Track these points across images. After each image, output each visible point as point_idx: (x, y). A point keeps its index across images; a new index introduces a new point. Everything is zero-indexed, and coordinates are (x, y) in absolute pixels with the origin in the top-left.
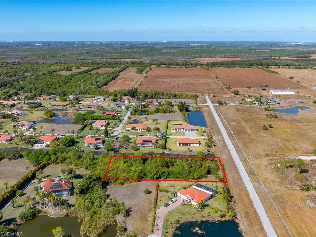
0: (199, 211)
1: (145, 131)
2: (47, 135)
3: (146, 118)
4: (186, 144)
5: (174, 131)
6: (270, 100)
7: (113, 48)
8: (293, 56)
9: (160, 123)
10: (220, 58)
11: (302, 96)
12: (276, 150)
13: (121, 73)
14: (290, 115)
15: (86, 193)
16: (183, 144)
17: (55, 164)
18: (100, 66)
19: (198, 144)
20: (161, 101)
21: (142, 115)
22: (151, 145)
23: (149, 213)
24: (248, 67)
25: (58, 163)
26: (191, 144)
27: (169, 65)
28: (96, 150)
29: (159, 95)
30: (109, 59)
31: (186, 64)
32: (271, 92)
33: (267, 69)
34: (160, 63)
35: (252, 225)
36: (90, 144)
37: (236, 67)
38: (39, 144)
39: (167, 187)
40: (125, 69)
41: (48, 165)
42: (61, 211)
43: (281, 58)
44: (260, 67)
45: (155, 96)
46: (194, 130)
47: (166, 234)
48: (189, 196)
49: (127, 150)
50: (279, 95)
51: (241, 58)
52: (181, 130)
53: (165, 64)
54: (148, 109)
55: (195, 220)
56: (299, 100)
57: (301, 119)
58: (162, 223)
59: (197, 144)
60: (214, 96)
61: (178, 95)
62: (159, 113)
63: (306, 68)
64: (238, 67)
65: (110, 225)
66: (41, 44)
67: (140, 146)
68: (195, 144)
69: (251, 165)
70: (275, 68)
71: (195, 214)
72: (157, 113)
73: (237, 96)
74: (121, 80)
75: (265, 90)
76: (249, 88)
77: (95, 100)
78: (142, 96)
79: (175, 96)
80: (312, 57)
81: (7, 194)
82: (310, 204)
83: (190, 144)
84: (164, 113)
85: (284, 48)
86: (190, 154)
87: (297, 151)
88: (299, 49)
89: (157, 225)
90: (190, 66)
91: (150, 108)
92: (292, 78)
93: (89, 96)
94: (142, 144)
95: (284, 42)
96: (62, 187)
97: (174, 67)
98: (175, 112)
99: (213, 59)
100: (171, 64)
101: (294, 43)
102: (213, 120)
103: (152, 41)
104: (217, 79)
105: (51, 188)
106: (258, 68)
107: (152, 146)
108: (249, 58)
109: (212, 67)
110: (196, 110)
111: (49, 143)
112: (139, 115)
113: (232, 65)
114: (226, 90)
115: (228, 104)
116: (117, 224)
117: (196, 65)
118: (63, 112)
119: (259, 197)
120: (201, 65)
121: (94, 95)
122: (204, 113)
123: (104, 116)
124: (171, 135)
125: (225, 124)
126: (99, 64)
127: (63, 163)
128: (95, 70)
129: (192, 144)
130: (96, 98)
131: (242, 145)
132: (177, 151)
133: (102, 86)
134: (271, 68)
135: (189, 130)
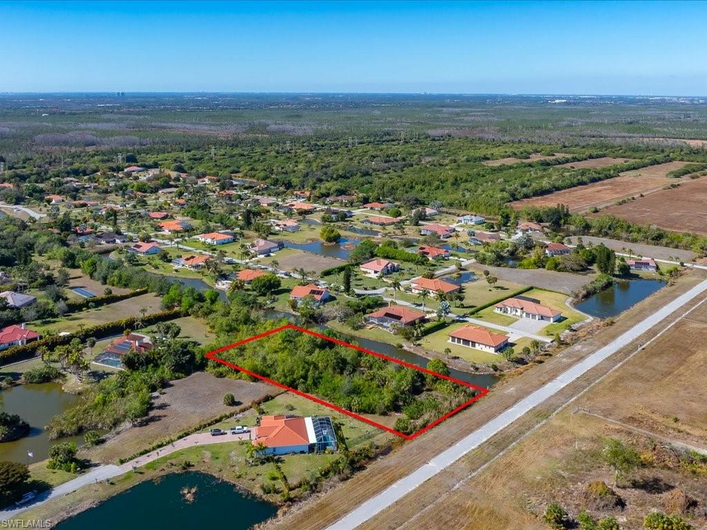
0: (246, 463)
3: (486, 273)
4: (466, 342)
5: (502, 312)
9: (505, 289)
15: (138, 369)
16: (459, 339)
19: (492, 347)
25: (200, 317)
26: (477, 345)
28: (293, 310)
41: (185, 316)
46: (548, 318)
49: (341, 323)
52: (516, 311)
59: (490, 346)
62: (543, 267)
66: (563, 101)
68: (486, 346)
72: (539, 267)
84: (556, 269)
98: (588, 274)
110: (658, 277)
129: (479, 344)
135: (534, 316)
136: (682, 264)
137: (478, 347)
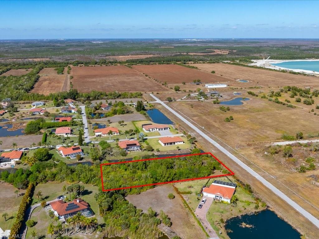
0: (234, 206)
1: (118, 134)
2: (6, 150)
3: (109, 121)
4: (171, 143)
5: (148, 132)
6: (214, 94)
7: (8, 47)
8: (199, 52)
9: (126, 125)
10: (133, 55)
11: (235, 89)
12: (252, 140)
13: (40, 74)
14: (238, 106)
15: (113, 208)
16: (168, 144)
17: (43, 182)
18: (9, 67)
20: (111, 102)
21: (100, 118)
22: (136, 148)
23: (189, 217)
24: (167, 64)
25: (48, 181)
27: (87, 64)
28: (79, 161)
29: (102, 96)
30: (15, 60)
31: (104, 62)
32: (206, 86)
33: (184, 64)
34: (77, 62)
35: (286, 211)
36: (69, 155)
37: (156, 64)
38: (7, 163)
39: (185, 188)
40: (41, 69)
41: (36, 185)
42: (94, 235)
43: (189, 54)
44: (178, 63)
45: (98, 97)
46: (167, 128)
47: (222, 235)
48: (219, 194)
49: (113, 156)
50: (216, 88)
51: (153, 55)
52: (154, 129)
53: (82, 63)
54: (101, 111)
55: (235, 216)
56: (236, 92)
57: (250, 109)
58: (210, 225)
59: (181, 142)
60: (158, 93)
61: (122, 95)
62: (116, 114)
63: (218, 63)
64: (157, 64)
65: (159, 238)
67: (126, 151)
68: (179, 142)
69: (243, 156)
70: (192, 64)
71: (232, 210)
72: (115, 114)
73: (178, 91)
74: (46, 82)
75: (199, 84)
76: (184, 83)
77: (34, 105)
78: (85, 98)
79: (120, 95)
80: (214, 52)
81: (17, 227)
82: (316, 183)
83: (174, 143)
84: (122, 114)
85: (186, 45)
86: (180, 153)
87: (269, 138)
88: (199, 45)
89: (206, 228)
90: (110, 64)
91: (103, 110)
92: (213, 72)
93: (22, 102)
94: (127, 148)
95: (181, 39)
96: (79, 207)
97: (93, 65)
98: (132, 112)
99: (126, 56)
100: (89, 63)
101: (189, 40)
102: (176, 117)
103: (47, 40)
104: (146, 76)
105: (66, 210)
106: (176, 64)
107: (138, 149)
108: (161, 54)
109: (132, 65)
110: (151, 108)
111: (17, 160)
112: (97, 118)
113: (151, 62)
114: (163, 86)
115: (177, 100)
116: (166, 235)
117: (115, 63)
118: (5, 122)
119: (272, 184)
120: (120, 63)
121: (28, 100)
122: (161, 111)
123: (59, 123)
124: (147, 136)
125: (189, 119)
126: (6, 66)
127: (54, 180)
128: (5, 72)
129: (177, 142)
130: (34, 104)
131: (220, 138)
132: (166, 151)
133: (29, 90)
134: (188, 63)
135: (162, 129)
136: (147, 102)
137: (176, 144)
